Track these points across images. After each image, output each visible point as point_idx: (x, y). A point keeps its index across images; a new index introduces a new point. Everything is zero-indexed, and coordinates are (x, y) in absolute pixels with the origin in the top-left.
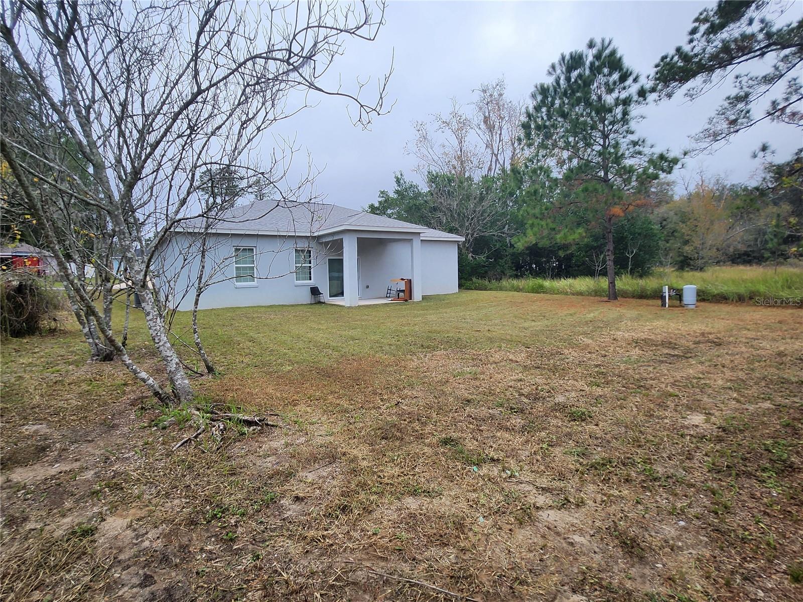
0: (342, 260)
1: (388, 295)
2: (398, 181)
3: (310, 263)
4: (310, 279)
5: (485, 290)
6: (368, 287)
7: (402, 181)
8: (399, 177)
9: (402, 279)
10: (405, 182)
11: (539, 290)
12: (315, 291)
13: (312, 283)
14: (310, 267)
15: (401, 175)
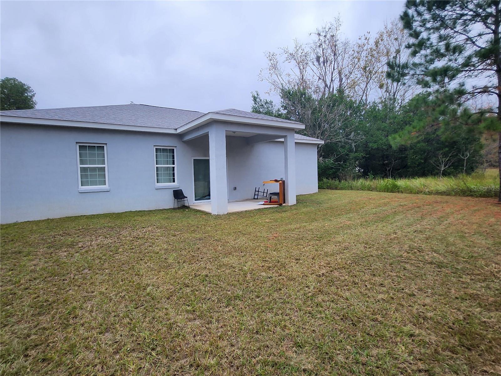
0: (208, 160)
1: (256, 197)
2: (255, 99)
3: (174, 164)
4: (174, 181)
5: (336, 189)
6: (235, 189)
7: (258, 100)
8: (256, 96)
9: (276, 181)
10: (261, 100)
11: (394, 189)
12: (178, 195)
13: (175, 185)
14: (174, 168)
15: (257, 95)
